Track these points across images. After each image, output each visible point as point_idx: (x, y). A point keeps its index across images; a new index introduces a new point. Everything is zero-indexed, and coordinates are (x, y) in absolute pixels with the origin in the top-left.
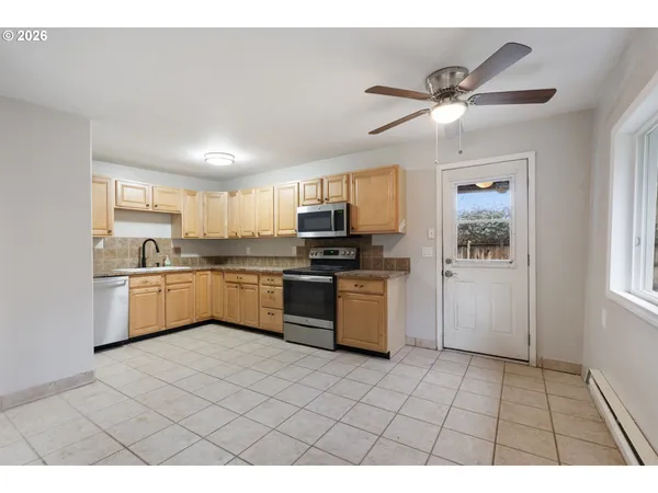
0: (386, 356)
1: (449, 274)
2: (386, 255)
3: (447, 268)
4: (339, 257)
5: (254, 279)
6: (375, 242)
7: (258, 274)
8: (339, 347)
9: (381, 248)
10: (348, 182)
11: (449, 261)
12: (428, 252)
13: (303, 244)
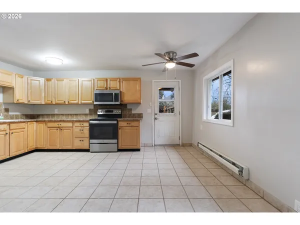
0: (138, 150)
1: (156, 119)
2: (133, 112)
3: (156, 116)
4: (114, 113)
5: (70, 124)
6: (128, 107)
7: (73, 122)
8: (119, 150)
9: (131, 110)
10: (120, 82)
11: (156, 114)
12: (149, 111)
13: (92, 107)
